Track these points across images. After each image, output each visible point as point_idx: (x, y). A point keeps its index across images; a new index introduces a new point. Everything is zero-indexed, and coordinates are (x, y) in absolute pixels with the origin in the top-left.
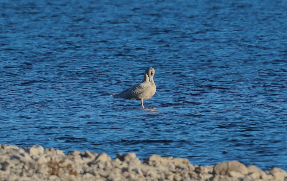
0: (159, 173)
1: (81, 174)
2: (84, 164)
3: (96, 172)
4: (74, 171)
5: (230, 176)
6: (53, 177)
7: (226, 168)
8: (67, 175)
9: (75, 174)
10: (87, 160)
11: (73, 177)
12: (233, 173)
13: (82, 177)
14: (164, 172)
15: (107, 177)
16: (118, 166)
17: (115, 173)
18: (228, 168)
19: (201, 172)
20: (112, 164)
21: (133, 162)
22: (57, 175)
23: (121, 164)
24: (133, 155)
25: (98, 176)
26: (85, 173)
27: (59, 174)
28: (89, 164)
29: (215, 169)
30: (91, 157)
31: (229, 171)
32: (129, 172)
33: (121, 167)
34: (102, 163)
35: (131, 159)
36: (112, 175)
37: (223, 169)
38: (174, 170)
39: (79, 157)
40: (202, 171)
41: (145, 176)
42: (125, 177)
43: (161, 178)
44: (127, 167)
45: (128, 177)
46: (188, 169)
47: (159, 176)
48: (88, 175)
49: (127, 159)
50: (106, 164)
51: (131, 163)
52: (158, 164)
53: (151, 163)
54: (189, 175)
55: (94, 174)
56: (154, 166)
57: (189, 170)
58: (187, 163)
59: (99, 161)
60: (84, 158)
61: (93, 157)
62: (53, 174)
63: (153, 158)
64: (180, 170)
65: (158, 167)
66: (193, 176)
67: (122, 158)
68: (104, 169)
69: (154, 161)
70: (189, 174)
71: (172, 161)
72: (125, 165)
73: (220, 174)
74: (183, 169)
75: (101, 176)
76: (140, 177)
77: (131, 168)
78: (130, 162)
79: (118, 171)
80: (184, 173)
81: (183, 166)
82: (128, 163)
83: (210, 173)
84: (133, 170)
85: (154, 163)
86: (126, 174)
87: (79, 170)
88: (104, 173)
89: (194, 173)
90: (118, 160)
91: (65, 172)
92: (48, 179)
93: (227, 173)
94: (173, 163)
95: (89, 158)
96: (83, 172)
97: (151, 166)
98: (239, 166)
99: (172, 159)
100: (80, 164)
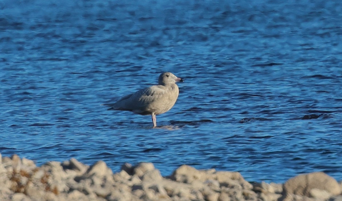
0: (194, 192)
1: (64, 192)
2: (68, 178)
3: (90, 189)
4: (52, 187)
5: (310, 196)
6: (18, 197)
7: (304, 184)
8: (42, 193)
9: (55, 191)
10: (73, 174)
11: (52, 196)
12: (315, 192)
13: (67, 196)
14: (202, 191)
15: (107, 197)
16: (125, 181)
17: (120, 191)
18: (307, 185)
19: (263, 190)
20: (114, 179)
21: (150, 177)
22: (25, 193)
23: (130, 180)
24: (149, 166)
25: (93, 196)
26: (71, 190)
27: (29, 191)
28: (78, 179)
29: (286, 186)
30: (79, 170)
31: (308, 190)
32: (143, 190)
33: (131, 184)
34: (98, 177)
35: (146, 172)
36: (116, 194)
37: (299, 187)
38: (218, 188)
39: (61, 168)
40: (265, 190)
41: (171, 196)
42: (137, 197)
43: (197, 198)
44: (140, 183)
45: (144, 197)
46: (240, 187)
47: (194, 197)
48: (76, 194)
49: (139, 171)
50: (105, 179)
51: (146, 177)
52: (190, 179)
53: (179, 178)
54: (243, 196)
55: (86, 192)
56: (185, 182)
57: (243, 188)
58: (239, 180)
59: (94, 174)
60: (68, 171)
61: (83, 169)
62: (17, 192)
63: (183, 170)
64: (227, 189)
65: (191, 184)
66: (250, 196)
67: (131, 172)
68: (103, 186)
69: (184, 176)
70: (244, 194)
71: (214, 176)
72: (136, 181)
73: (295, 193)
74: (232, 187)
75: (98, 195)
76: (163, 197)
77: (146, 185)
78: (144, 176)
79: (126, 189)
80: (235, 193)
81: (232, 183)
82: (142, 178)
83: (277, 193)
84: (150, 188)
85: (184, 178)
86: (139, 193)
87: (62, 187)
88: (103, 192)
89: (252, 193)
90: (124, 173)
91: (38, 189)
92: (11, 198)
93: (306, 193)
94: (216, 179)
95: (77, 171)
96: (67, 189)
97: (179, 182)
98: (326, 181)
99: (214, 173)
100: (62, 179)
